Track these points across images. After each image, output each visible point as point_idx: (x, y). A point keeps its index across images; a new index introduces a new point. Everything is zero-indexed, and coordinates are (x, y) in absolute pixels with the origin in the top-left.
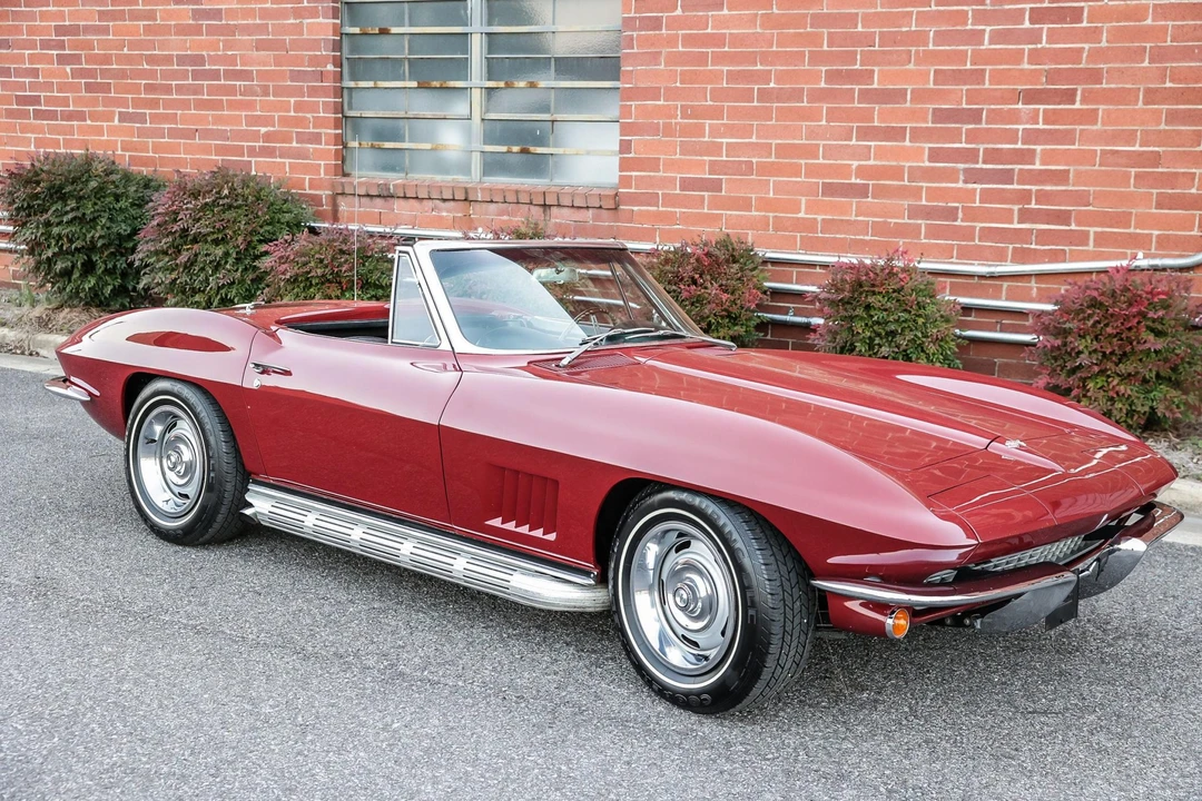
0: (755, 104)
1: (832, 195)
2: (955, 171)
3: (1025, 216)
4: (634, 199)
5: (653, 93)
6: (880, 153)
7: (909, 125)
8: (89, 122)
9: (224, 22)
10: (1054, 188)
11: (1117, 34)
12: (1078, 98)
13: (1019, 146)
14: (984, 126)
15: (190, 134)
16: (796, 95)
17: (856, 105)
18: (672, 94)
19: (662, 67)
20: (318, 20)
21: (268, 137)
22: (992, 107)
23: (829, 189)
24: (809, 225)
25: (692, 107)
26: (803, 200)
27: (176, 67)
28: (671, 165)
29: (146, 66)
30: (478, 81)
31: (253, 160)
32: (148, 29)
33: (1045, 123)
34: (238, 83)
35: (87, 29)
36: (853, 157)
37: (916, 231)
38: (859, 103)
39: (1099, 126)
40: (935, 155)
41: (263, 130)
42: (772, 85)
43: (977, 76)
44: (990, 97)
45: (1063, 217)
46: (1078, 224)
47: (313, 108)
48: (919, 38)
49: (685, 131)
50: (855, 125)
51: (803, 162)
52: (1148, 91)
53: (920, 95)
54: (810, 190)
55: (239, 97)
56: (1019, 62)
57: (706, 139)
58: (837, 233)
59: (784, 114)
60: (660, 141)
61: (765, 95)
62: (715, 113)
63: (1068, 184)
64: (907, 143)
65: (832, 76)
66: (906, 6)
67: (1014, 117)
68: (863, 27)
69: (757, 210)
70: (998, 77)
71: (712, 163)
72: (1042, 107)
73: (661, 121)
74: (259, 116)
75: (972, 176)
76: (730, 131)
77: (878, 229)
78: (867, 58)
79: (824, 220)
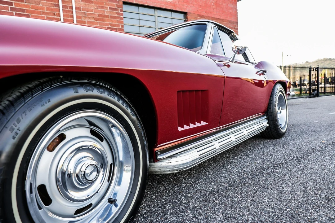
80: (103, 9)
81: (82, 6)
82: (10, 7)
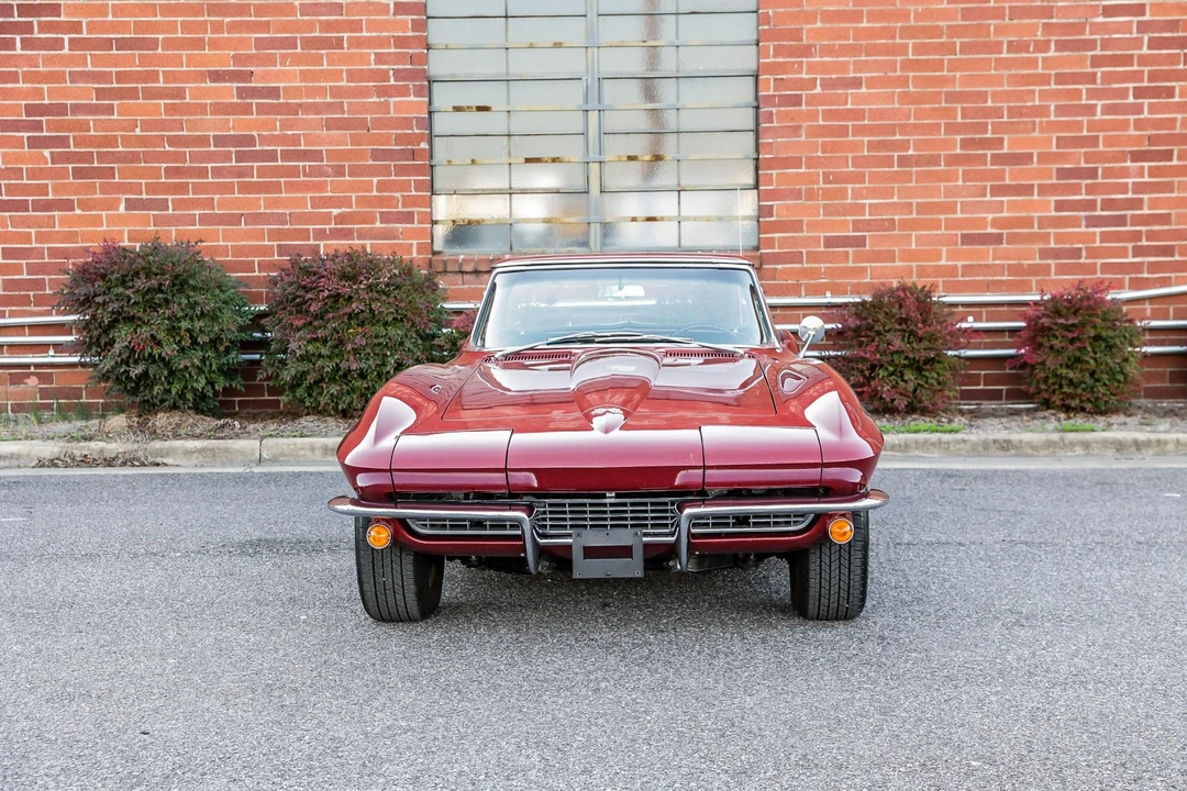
0: (896, 168)
1: (970, 244)
2: (1078, 218)
3: (1138, 251)
4: (777, 258)
5: (796, 162)
6: (1012, 206)
7: (1036, 182)
8: (78, 212)
9: (282, 100)
10: (1160, 228)
12: (1175, 156)
13: (1130, 195)
14: (1100, 180)
15: (234, 220)
16: (934, 160)
17: (989, 167)
18: (812, 162)
19: (803, 138)
20: (408, 99)
21: (341, 219)
22: (1107, 165)
23: (967, 239)
24: (952, 271)
25: (833, 173)
26: (944, 249)
27: (212, 148)
28: (814, 226)
29: (167, 148)
30: (597, 156)
31: (322, 243)
32: (170, 109)
33: (1150, 176)
34: (301, 164)
35: (76, 109)
36: (989, 210)
37: (1046, 270)
38: (992, 165)
40: (1060, 206)
41: (335, 211)
42: (911, 152)
43: (1094, 141)
44: (1103, 157)
45: (1168, 251)
46: (1181, 255)
47: (404, 187)
48: (1041, 111)
49: (827, 194)
50: (989, 184)
51: (942, 217)
53: (1044, 158)
54: (950, 241)
55: (302, 178)
56: (1127, 129)
57: (849, 201)
58: (977, 275)
59: (921, 177)
60: (802, 204)
61: (903, 161)
62: (859, 178)
63: (1171, 225)
64: (1036, 197)
65: (965, 144)
66: (1029, 85)
67: (1125, 173)
68: (993, 102)
69: (900, 261)
70: (1109, 141)
71: (855, 223)
72: (1146, 164)
73: (803, 187)
74: (330, 198)
75: (1093, 222)
76: (872, 193)
77: (1013, 270)
78: (997, 128)
79: (964, 266)
82: (1138, 22)
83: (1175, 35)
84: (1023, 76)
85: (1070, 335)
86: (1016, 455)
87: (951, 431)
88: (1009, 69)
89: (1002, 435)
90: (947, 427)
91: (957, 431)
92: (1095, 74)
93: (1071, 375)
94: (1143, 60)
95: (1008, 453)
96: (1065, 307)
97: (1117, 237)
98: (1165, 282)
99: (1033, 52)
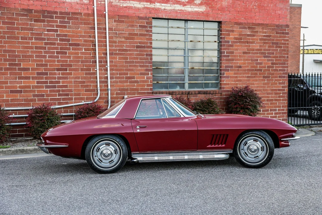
2: (44, 86)
3: (59, 95)
6: (25, 82)
7: (31, 76)
10: (65, 89)
11: (74, 57)
12: (68, 70)
13: (57, 80)
14: (49, 76)
17: (17, 71)
22: (50, 72)
23: (12, 92)
24: (8, 101)
26: (5, 94)
33: (62, 75)
36: (18, 84)
37: (35, 100)
39: (72, 76)
40: (38, 83)
43: (46, 65)
44: (49, 70)
45: (67, 95)
48: (32, 56)
50: (17, 76)
51: (4, 85)
52: (81, 69)
53: (33, 69)
54: (6, 92)
56: (55, 62)
58: (15, 102)
63: (68, 88)
64: (31, 80)
65: (10, 65)
66: (28, 49)
67: (55, 74)
68: (17, 53)
70: (50, 65)
72: (61, 72)
75: (47, 87)
77: (25, 100)
78: (19, 61)
79: (11, 99)
80: (134, 27)
81: (115, 27)
82: (56, 34)
83: (66, 38)
84: (26, 46)
85: (40, 119)
86: (25, 154)
87: (6, 148)
88: (22, 44)
89: (22, 148)
90: (5, 146)
91: (8, 148)
92: (46, 47)
93: (41, 130)
94: (58, 44)
95: (23, 153)
96: (39, 111)
97: (54, 91)
98: (67, 103)
99: (28, 40)
